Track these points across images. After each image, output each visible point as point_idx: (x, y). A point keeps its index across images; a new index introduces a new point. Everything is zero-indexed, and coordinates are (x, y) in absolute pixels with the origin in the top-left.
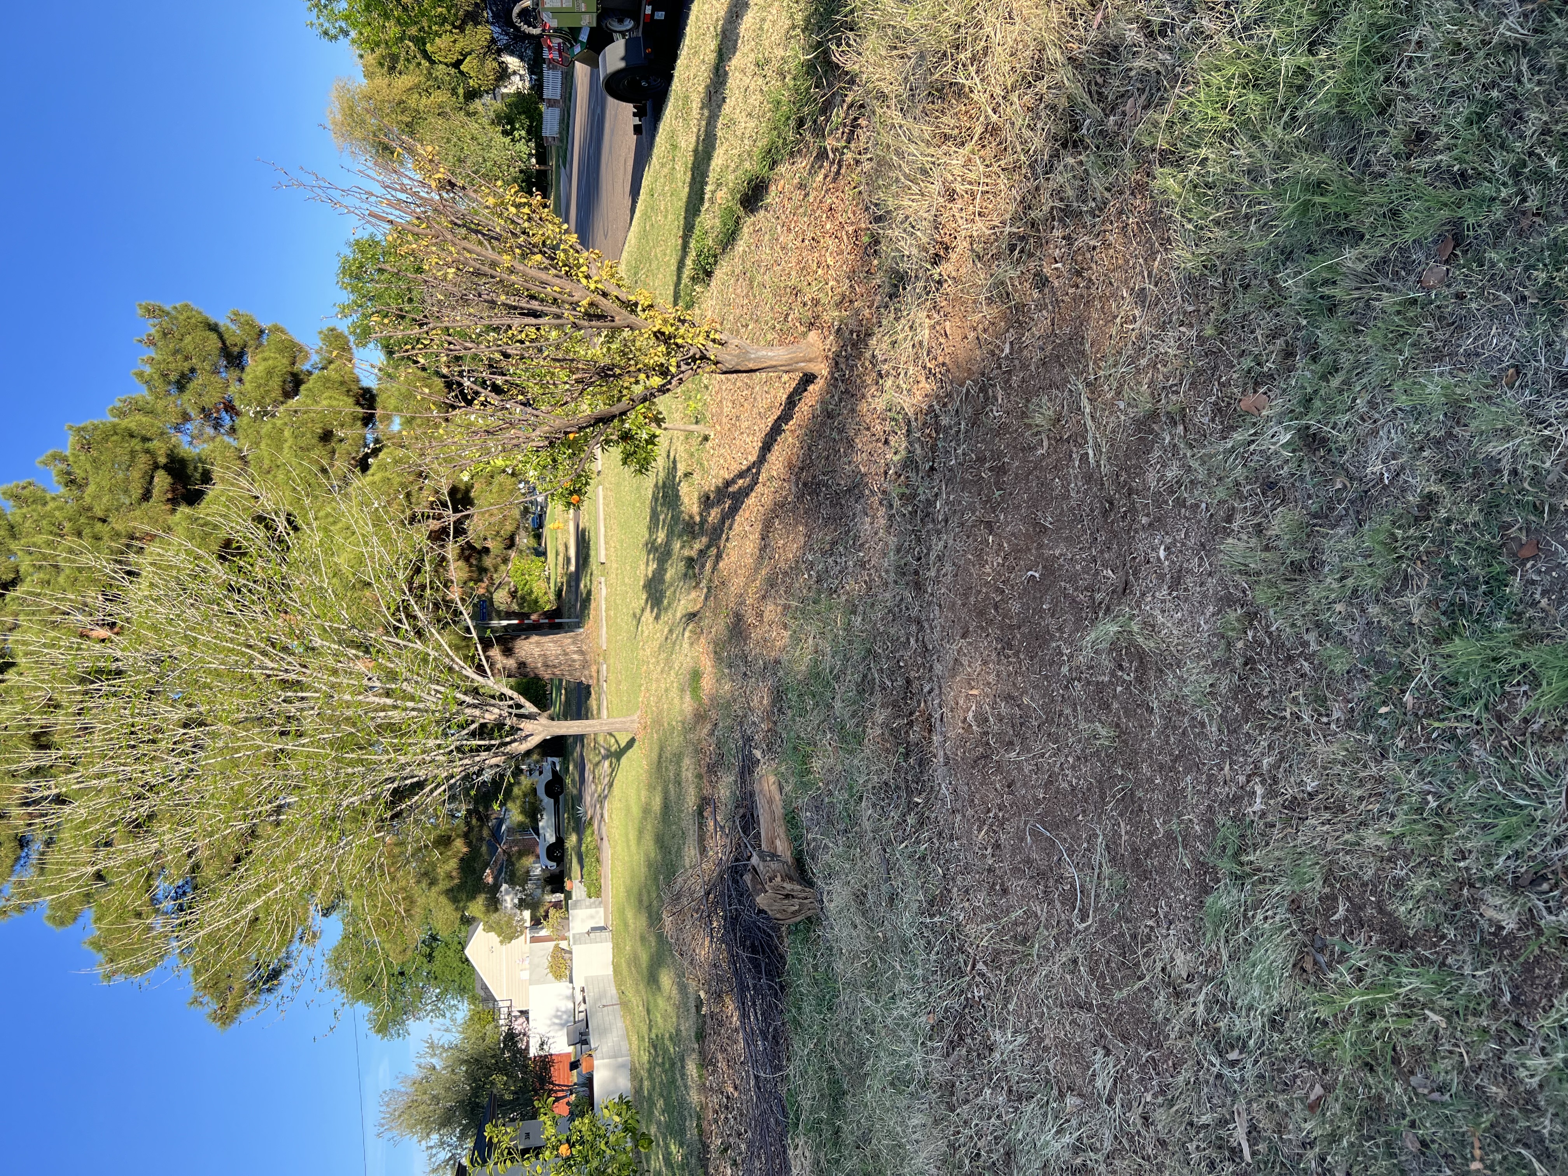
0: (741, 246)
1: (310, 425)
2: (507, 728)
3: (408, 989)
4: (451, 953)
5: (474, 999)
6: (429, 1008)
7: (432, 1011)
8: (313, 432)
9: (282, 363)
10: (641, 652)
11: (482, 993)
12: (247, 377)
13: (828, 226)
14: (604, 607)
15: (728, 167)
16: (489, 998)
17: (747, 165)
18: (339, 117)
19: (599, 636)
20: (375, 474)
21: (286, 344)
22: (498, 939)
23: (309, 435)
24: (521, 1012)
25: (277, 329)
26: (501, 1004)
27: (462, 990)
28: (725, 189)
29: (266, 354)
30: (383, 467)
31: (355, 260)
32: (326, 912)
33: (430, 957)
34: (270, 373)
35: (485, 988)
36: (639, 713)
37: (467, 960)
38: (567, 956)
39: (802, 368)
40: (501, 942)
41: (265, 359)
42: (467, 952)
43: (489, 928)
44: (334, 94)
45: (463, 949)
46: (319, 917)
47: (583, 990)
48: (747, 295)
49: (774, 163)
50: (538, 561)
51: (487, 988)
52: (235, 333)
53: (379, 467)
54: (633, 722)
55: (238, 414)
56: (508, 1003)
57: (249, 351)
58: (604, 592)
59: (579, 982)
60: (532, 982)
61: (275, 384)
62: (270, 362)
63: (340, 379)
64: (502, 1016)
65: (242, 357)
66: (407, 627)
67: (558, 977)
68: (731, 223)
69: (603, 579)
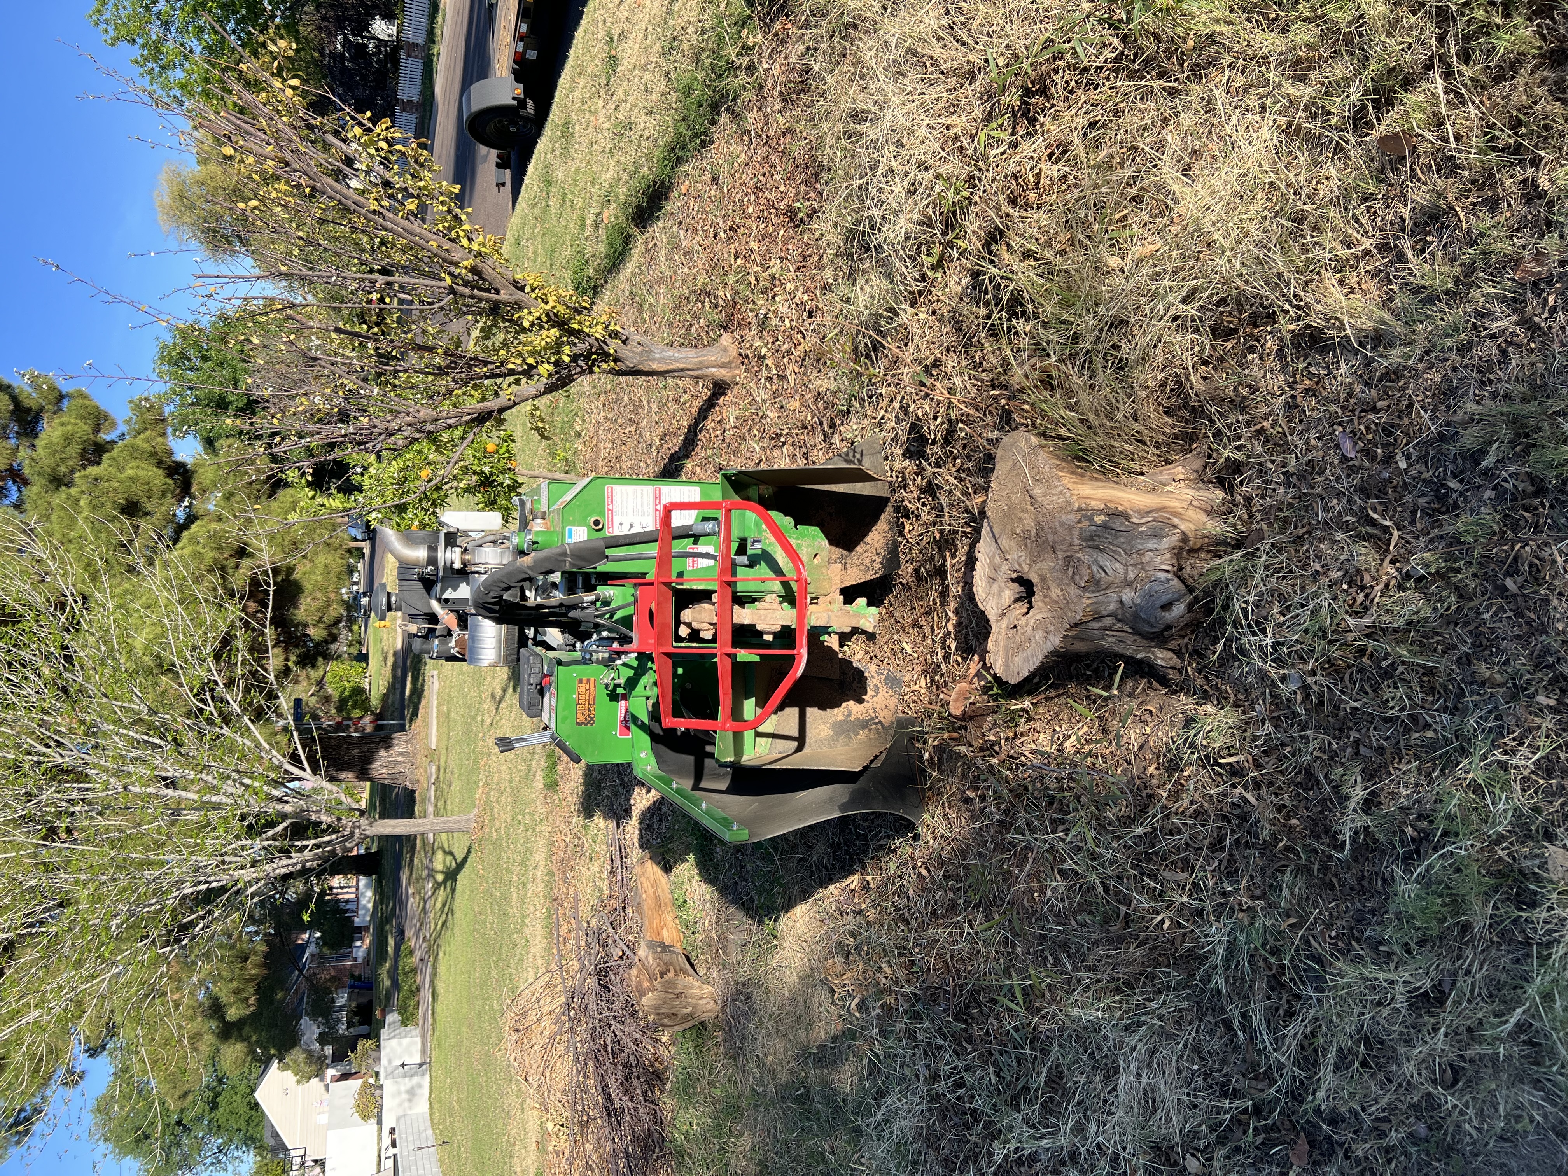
0: (629, 267)
1: (111, 495)
2: (324, 826)
3: (185, 1140)
4: (238, 1098)
5: (261, 1148)
6: (209, 1161)
7: (212, 1164)
8: (115, 502)
9: (83, 429)
10: (480, 744)
11: (272, 1142)
12: (40, 443)
13: (751, 210)
14: (435, 703)
15: (619, 180)
16: (280, 1148)
17: (645, 171)
18: (167, 200)
19: (427, 736)
20: (184, 548)
21: (89, 410)
22: (295, 1079)
23: (109, 505)
24: (316, 1161)
25: (82, 396)
26: (293, 1153)
27: (250, 1141)
28: (613, 206)
29: (65, 419)
30: (194, 540)
31: (175, 345)
32: (93, 1052)
33: (214, 1105)
34: (68, 439)
35: (276, 1135)
36: (476, 811)
37: (257, 1104)
38: (378, 1093)
39: (713, 375)
40: (298, 1082)
41: (63, 424)
42: (257, 1095)
43: (284, 1068)
44: (163, 176)
45: (253, 1091)
46: (84, 1057)
47: (393, 1131)
48: (635, 322)
49: (679, 161)
50: (358, 667)
51: (277, 1135)
52: (32, 398)
53: (190, 539)
54: (468, 821)
55: (26, 483)
56: (302, 1152)
57: (46, 416)
58: (436, 685)
59: (389, 1122)
60: (330, 1126)
61: (74, 450)
62: (69, 427)
63: (150, 449)
64: (294, 1167)
65: (37, 423)
66: (212, 709)
67: (366, 1117)
68: (618, 244)
69: (435, 673)
